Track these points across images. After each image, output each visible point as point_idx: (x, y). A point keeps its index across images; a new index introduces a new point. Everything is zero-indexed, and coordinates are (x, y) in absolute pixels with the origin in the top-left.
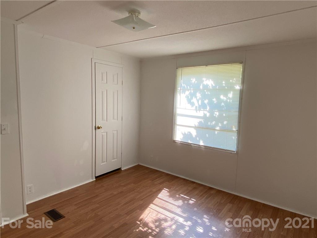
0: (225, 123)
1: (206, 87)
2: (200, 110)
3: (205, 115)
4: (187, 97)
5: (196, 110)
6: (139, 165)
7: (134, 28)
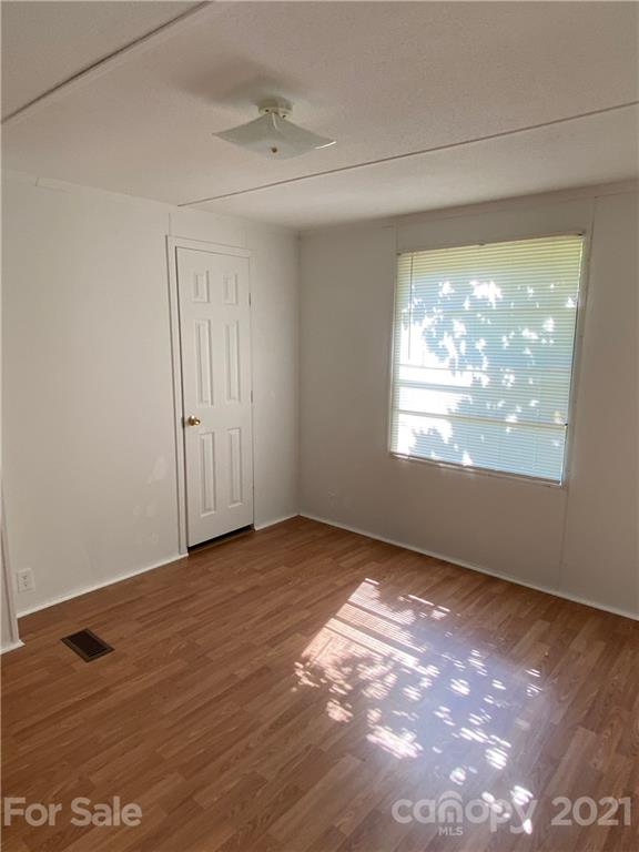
0: (533, 403)
1: (481, 305)
2: (462, 368)
3: (477, 383)
4: (427, 333)
5: (452, 368)
6: (298, 517)
7: (275, 150)
